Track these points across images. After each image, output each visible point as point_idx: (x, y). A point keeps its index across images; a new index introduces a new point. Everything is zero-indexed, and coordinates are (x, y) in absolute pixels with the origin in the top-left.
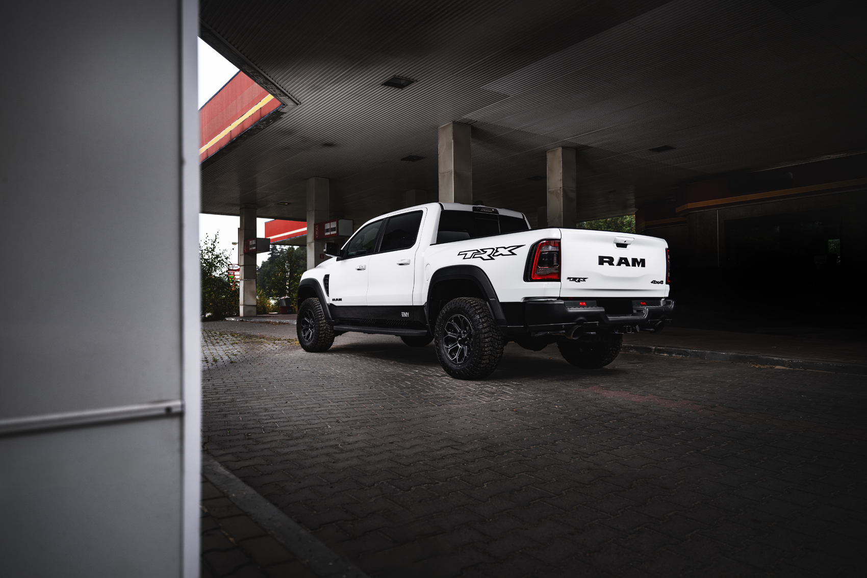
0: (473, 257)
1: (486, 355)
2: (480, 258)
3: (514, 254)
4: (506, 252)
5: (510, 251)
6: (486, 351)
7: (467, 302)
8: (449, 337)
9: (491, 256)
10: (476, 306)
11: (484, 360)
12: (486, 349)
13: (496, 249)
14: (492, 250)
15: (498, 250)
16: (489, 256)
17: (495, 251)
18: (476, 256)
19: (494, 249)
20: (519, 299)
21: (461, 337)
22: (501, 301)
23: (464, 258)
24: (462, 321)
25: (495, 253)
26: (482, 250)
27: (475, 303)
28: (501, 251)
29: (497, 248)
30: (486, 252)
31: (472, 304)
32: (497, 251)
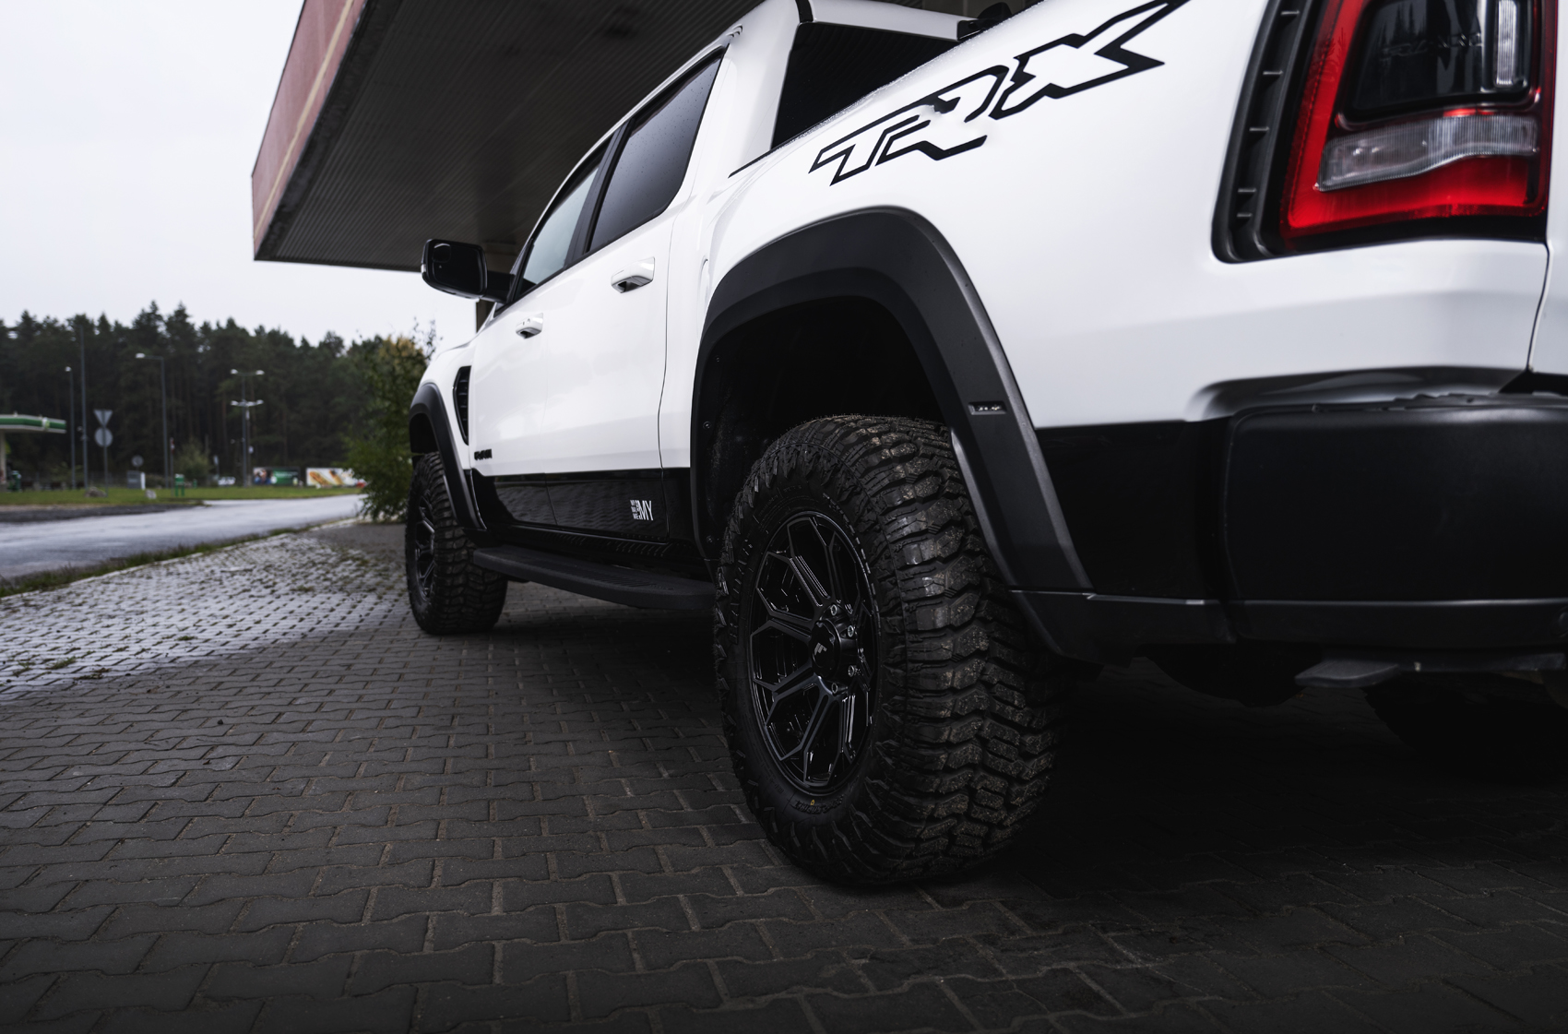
0: (884, 158)
1: (948, 770)
2: (917, 153)
4: (1087, 62)
6: (949, 745)
7: (852, 438)
8: (772, 631)
10: (903, 459)
11: (937, 796)
12: (950, 733)
15: (1027, 69)
17: (1007, 83)
21: (826, 643)
23: (837, 179)
24: (829, 547)
27: (896, 444)
30: (955, 102)
31: (878, 449)
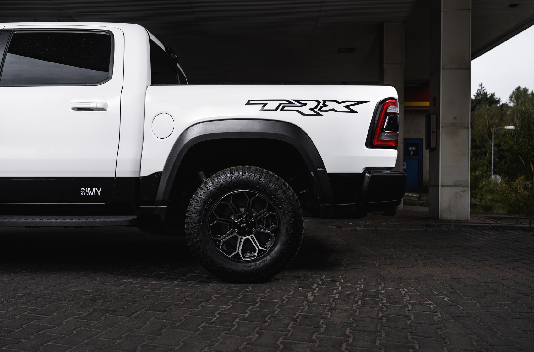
3: (353, 111)
5: (347, 107)
9: (316, 110)
13: (322, 102)
14: (316, 103)
16: (312, 109)
18: (286, 108)
19: (319, 103)
20: (360, 170)
22: (329, 171)
25: (321, 107)
26: (297, 101)
28: (331, 105)
29: (325, 101)
32: (325, 105)
